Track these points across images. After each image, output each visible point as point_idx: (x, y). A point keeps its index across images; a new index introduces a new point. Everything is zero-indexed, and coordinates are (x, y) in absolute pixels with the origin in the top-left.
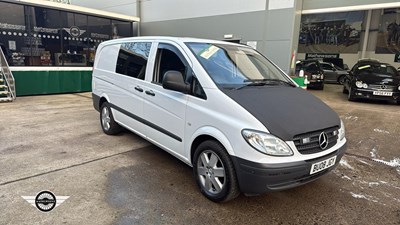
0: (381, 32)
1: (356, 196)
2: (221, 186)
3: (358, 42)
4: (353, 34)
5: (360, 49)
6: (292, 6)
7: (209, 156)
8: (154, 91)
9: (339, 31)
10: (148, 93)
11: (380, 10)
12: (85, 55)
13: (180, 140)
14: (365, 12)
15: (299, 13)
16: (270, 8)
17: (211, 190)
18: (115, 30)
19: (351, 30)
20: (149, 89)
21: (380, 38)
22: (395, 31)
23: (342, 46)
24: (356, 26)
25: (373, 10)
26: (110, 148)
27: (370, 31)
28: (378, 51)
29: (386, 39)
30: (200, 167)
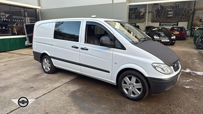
0: (153, 13)
1: (187, 87)
2: (139, 93)
3: (144, 18)
4: (142, 14)
5: (145, 21)
6: (125, 1)
7: (130, 79)
8: (87, 47)
9: (135, 13)
10: (82, 49)
11: (152, 4)
12: (10, 29)
13: (109, 72)
14: (146, 5)
15: (128, 4)
16: (114, 2)
17: (132, 95)
18: (26, 14)
19: (140, 12)
20: (83, 47)
21: (153, 16)
22: (159, 12)
23: (137, 20)
24: (142, 10)
25: (149, 4)
26: (57, 81)
27: (149, 12)
28: (153, 21)
29: (155, 16)
30: (123, 85)
